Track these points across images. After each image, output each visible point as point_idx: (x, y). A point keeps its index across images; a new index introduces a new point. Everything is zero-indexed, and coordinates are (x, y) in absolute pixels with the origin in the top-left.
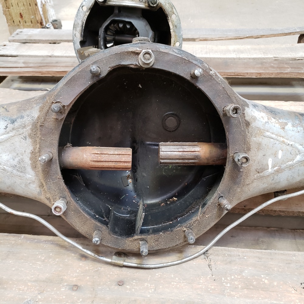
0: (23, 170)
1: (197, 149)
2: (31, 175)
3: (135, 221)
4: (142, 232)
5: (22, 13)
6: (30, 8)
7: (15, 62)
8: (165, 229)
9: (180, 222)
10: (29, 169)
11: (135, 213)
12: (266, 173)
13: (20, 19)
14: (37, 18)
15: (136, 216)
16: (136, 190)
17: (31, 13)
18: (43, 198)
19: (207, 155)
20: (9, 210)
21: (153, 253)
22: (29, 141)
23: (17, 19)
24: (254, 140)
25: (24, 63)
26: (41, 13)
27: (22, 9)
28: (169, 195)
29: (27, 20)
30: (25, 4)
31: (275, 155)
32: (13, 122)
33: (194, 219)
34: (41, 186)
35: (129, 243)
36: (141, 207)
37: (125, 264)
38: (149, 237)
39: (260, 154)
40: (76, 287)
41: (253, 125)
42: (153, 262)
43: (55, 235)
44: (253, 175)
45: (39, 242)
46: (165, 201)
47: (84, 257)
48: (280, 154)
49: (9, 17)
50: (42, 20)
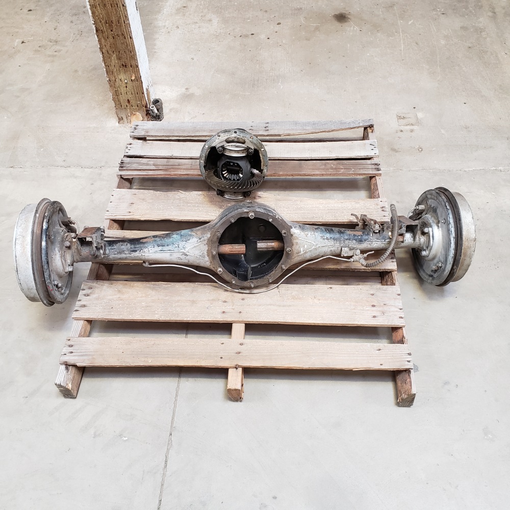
0: (204, 257)
1: (273, 244)
2: (207, 258)
3: (247, 275)
4: (251, 279)
5: (130, 100)
6: (137, 95)
7: (147, 164)
8: (260, 278)
9: (267, 275)
10: (206, 256)
11: (247, 271)
12: (300, 254)
13: (127, 104)
14: (143, 103)
15: (247, 273)
16: (246, 260)
17: (138, 99)
18: (212, 267)
19: (277, 247)
20: (198, 272)
21: (256, 287)
22: (206, 246)
23: (124, 103)
24: (294, 241)
25: (154, 165)
26: (146, 98)
27: (130, 96)
28: (262, 262)
29: (133, 104)
30: (133, 93)
31: (304, 247)
32: (200, 239)
33: (272, 273)
34: (211, 262)
35: (246, 284)
36: (249, 269)
37: (244, 292)
38: (254, 281)
39: (298, 247)
40: (225, 302)
41: (294, 235)
42: (255, 291)
43: (216, 282)
44: (295, 255)
45: (205, 285)
46: (260, 265)
47: (226, 290)
48: (306, 246)
49: (118, 103)
50: (147, 104)
